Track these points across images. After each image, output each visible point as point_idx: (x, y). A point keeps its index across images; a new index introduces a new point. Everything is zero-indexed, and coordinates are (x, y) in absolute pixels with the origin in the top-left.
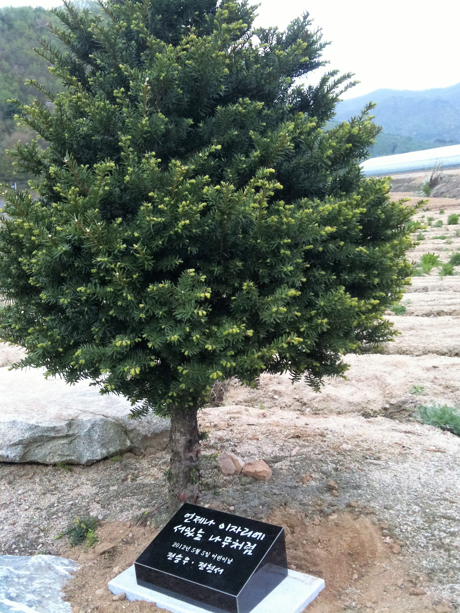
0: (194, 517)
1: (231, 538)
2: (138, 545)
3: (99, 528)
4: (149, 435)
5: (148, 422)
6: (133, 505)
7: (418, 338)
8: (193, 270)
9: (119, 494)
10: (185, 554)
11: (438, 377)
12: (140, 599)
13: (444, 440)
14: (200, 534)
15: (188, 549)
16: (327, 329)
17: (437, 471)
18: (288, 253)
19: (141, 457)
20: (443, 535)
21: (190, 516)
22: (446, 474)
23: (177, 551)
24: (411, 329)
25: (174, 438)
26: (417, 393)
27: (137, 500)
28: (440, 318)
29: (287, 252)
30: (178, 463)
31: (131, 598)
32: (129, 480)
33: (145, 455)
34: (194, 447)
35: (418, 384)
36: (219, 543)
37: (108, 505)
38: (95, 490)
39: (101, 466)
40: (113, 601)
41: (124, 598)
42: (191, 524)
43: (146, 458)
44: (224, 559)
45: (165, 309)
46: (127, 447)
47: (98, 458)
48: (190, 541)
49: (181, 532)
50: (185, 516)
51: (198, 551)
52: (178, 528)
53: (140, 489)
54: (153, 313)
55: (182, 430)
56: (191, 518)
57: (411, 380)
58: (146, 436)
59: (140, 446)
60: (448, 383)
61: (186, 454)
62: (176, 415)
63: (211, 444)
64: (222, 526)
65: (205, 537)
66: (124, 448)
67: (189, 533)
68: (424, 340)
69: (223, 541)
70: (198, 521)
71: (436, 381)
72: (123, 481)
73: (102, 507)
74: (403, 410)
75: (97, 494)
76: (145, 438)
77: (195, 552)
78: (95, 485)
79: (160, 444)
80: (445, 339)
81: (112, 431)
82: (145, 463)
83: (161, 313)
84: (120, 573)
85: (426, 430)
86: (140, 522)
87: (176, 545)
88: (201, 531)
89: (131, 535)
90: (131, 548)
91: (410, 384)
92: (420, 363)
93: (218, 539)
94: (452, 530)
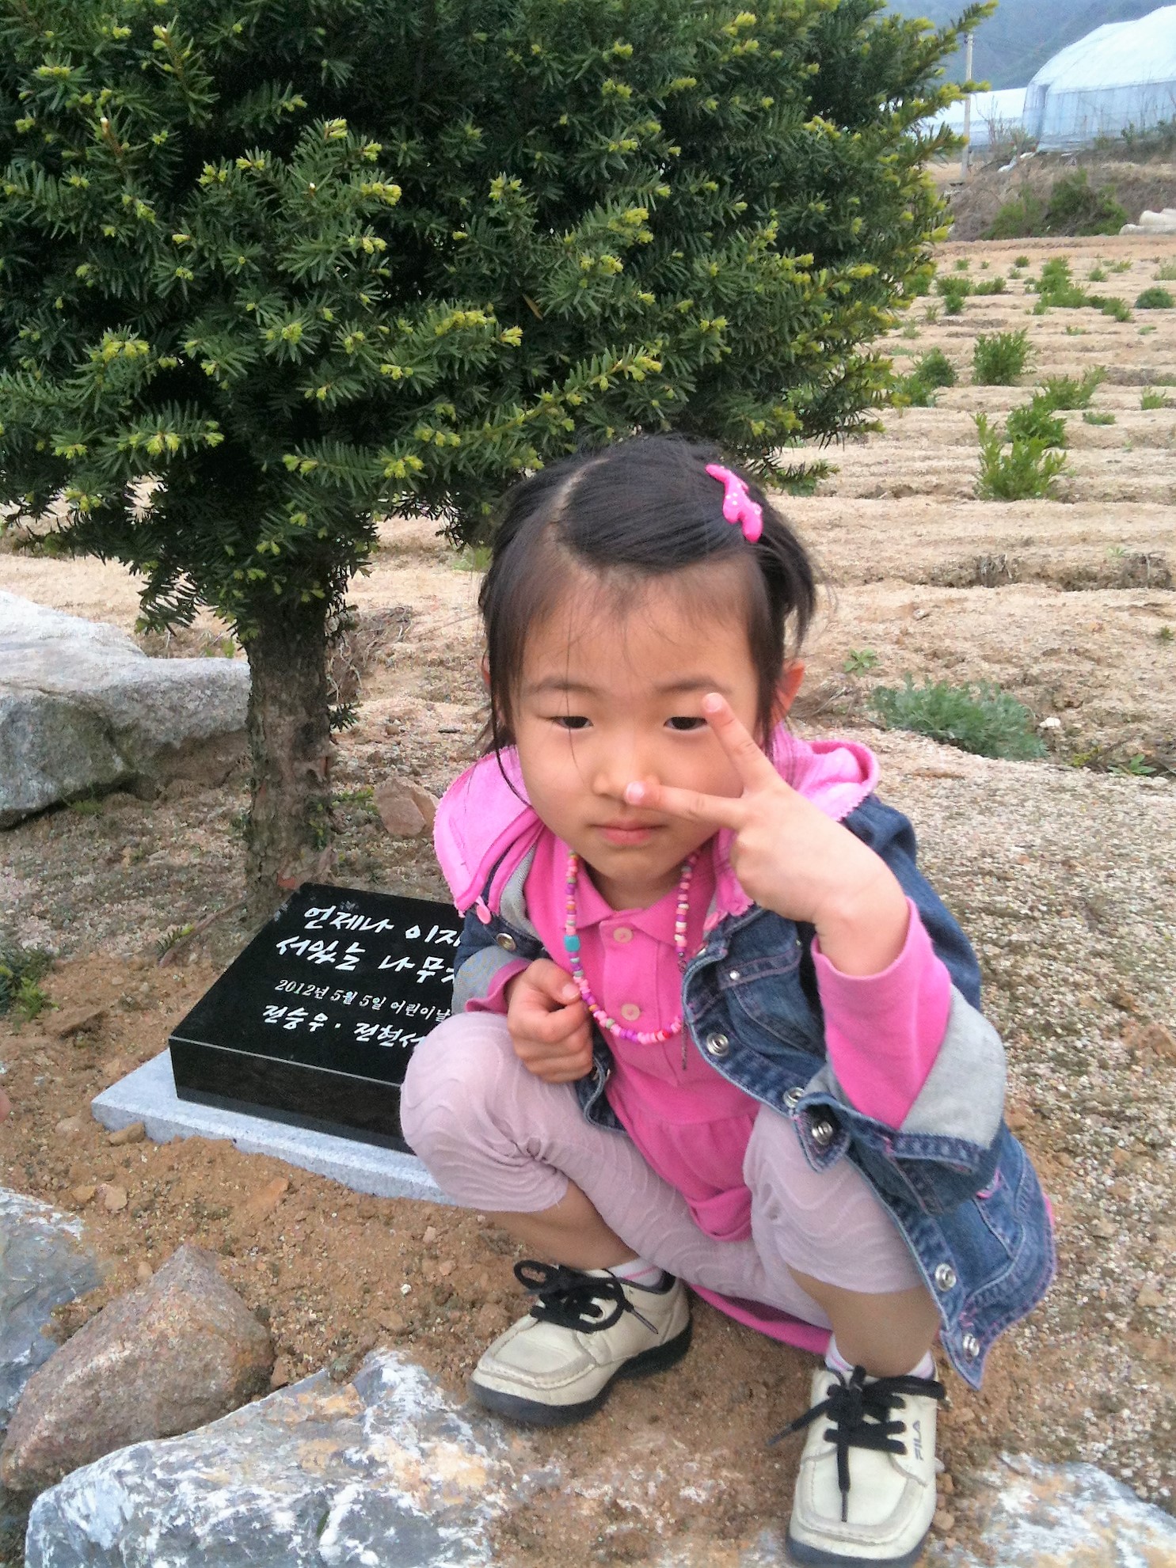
0: (334, 916)
1: (440, 961)
2: (169, 1010)
3: (52, 977)
4: (177, 745)
5: (173, 709)
6: (143, 919)
7: (853, 547)
8: (343, 122)
9: (101, 893)
10: (314, 1008)
11: (911, 630)
12: (188, 1134)
13: (950, 758)
14: (352, 954)
15: (320, 993)
16: (723, 354)
17: (950, 817)
18: (626, 90)
19: (157, 802)
20: (991, 950)
21: (321, 914)
22: (974, 822)
23: (289, 1001)
24: (834, 525)
25: (260, 719)
26: (860, 670)
27: (155, 905)
28: (905, 501)
29: (621, 88)
30: (272, 792)
31: (159, 1135)
32: (126, 861)
33: (166, 799)
34: (319, 747)
35: (861, 649)
36: (411, 974)
37: (72, 921)
38: (29, 886)
39: (42, 829)
40: (112, 1145)
41: (141, 1135)
42: (326, 933)
43: (169, 805)
44: (423, 1012)
45: (257, 250)
46: (115, 776)
47: (33, 806)
48: (326, 975)
49: (299, 953)
50: (307, 915)
51: (350, 997)
52: (287, 946)
53: (160, 882)
54: (218, 260)
55: (284, 696)
56: (324, 917)
57: (843, 639)
58: (167, 745)
59: (154, 774)
60: (938, 645)
61: (296, 764)
62: (266, 654)
63: (349, 770)
64: (413, 933)
65: (368, 960)
66: (107, 778)
67: (321, 954)
68: (866, 553)
69: (419, 967)
70: (343, 925)
71: (907, 640)
72: (111, 862)
73: (56, 928)
74: (826, 712)
75: (37, 896)
76: (166, 751)
77: (342, 999)
78: (28, 876)
79: (210, 770)
80: (920, 549)
81: (71, 730)
82: (168, 818)
83: (242, 260)
84: (124, 1074)
85: (899, 741)
86: (168, 954)
87: (286, 986)
88: (354, 948)
89: (145, 987)
90: (149, 1020)
91: (843, 648)
92: (865, 599)
93: (404, 963)
94: (1014, 938)
